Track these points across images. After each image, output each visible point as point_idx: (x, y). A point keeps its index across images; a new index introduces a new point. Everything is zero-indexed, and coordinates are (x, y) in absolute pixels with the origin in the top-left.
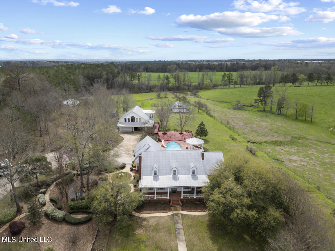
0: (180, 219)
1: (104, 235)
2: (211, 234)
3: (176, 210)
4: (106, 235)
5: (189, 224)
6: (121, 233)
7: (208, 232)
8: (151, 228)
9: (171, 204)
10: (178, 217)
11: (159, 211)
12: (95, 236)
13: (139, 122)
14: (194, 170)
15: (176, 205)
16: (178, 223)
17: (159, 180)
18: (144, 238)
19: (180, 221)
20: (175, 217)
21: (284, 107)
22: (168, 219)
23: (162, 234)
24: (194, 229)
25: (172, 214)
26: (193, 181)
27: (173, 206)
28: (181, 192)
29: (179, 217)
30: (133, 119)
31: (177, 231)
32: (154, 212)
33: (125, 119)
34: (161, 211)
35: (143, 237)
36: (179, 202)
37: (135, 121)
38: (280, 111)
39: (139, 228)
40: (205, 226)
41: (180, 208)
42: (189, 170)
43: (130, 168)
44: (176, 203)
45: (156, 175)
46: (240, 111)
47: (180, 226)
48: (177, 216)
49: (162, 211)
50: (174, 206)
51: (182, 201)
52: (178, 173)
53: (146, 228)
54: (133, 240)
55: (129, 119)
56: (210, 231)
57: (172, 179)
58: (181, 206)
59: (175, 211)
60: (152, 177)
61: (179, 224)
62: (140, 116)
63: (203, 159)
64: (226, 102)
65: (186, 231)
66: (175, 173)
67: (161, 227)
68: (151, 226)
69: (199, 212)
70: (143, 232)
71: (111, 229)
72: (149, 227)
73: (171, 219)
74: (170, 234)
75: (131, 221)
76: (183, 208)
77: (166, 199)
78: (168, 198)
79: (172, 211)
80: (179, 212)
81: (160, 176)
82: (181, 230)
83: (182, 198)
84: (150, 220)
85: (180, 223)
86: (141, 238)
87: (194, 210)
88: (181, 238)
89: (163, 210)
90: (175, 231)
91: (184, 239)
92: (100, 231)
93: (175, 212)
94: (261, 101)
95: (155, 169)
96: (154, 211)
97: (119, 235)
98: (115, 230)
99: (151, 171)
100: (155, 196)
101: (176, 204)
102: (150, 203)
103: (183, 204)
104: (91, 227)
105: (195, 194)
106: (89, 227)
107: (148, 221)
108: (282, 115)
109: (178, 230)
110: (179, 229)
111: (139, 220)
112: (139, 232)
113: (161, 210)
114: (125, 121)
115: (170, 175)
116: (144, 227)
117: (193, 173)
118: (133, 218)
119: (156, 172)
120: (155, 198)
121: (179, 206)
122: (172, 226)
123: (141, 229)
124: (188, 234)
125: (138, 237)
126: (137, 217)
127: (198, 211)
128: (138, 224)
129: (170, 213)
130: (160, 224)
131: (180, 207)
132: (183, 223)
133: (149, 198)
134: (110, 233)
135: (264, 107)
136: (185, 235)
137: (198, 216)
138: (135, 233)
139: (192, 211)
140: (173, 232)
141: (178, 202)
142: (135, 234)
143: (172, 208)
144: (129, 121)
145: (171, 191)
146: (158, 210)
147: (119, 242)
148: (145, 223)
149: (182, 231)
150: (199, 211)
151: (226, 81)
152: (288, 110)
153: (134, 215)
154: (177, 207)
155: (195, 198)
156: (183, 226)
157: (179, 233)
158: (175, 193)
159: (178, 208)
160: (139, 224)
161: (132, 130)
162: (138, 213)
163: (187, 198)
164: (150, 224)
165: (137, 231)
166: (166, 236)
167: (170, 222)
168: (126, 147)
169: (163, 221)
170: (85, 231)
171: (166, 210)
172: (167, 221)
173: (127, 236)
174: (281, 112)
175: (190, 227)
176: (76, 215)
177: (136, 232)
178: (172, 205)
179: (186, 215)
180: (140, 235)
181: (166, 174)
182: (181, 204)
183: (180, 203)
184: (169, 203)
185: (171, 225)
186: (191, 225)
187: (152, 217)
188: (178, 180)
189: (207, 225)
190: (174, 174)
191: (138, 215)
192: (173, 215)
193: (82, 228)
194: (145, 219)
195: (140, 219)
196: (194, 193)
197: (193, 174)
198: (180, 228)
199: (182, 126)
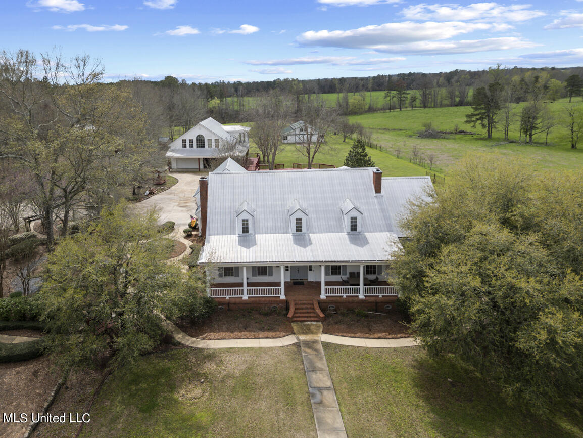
0: (321, 359)
1: (78, 399)
2: (433, 411)
3: (308, 331)
4: (82, 400)
5: (353, 373)
6: (132, 396)
7: (421, 402)
8: (230, 382)
9: (290, 315)
10: (315, 353)
11: (254, 332)
12: (45, 400)
13: (213, 147)
14: (356, 218)
15: (307, 317)
16: (314, 370)
17: (256, 244)
18: (203, 417)
19: (322, 364)
20: (306, 352)
21: (537, 126)
22: (284, 357)
23: (263, 404)
24: (370, 393)
25: (296, 341)
26: (353, 247)
27: (296, 321)
28: (319, 283)
29: (316, 350)
30: (201, 142)
31: (313, 395)
32: (240, 334)
33: (184, 141)
34: (262, 334)
35: (202, 411)
36: (314, 309)
37: (204, 147)
38: (531, 135)
39: (191, 381)
40: (406, 384)
41: (319, 327)
42: (340, 220)
43: (185, 232)
44: (304, 311)
45: (247, 232)
46: (434, 140)
47: (322, 379)
48: (310, 348)
49: (266, 334)
50: (300, 319)
51: (323, 305)
52: (307, 229)
53: (211, 382)
54: (165, 423)
55: (191, 141)
56: (427, 399)
57: (292, 242)
58: (323, 320)
59: (303, 333)
60: (236, 237)
61: (318, 372)
62: (215, 134)
63: (378, 189)
64: (400, 130)
65: (346, 397)
66: (301, 227)
67: (260, 381)
68: (228, 376)
69: (379, 338)
70: (202, 396)
71: (103, 381)
72: (223, 381)
73: (294, 356)
74: (291, 406)
75: (169, 360)
76: (329, 325)
77: (278, 299)
78: (283, 297)
79: (294, 334)
80: (316, 338)
81: (258, 236)
82: (325, 393)
83: (323, 296)
84: (228, 358)
85: (322, 370)
86: (193, 415)
87: (361, 332)
88: (329, 421)
89: (269, 330)
90: (306, 396)
91: (339, 424)
92: (67, 388)
93: (303, 338)
94: (481, 119)
95: (245, 216)
96: (241, 332)
97: (122, 402)
98: (114, 385)
99: (233, 223)
100: (245, 292)
101: (306, 315)
102: (229, 310)
103: (327, 316)
104: (42, 374)
105: (361, 287)
106: (35, 374)
107: (221, 361)
108: (537, 143)
109: (317, 393)
110: (320, 390)
111: (192, 357)
112: (190, 396)
113: (262, 329)
114: (184, 146)
115: (287, 232)
116: (206, 378)
117: (354, 228)
118: (175, 351)
119: (247, 224)
120: (245, 297)
121: (314, 321)
122: (298, 379)
123: (196, 386)
124: (352, 408)
125: (184, 412)
126: (188, 347)
127: (377, 335)
128: (188, 368)
129: (290, 340)
130: (257, 372)
131: (320, 323)
132: (331, 373)
133: (228, 297)
134: (97, 393)
135: (488, 131)
136: (343, 410)
137: (380, 350)
138: (176, 396)
139: (358, 335)
140: (300, 397)
141: (310, 308)
142: (176, 401)
143: (295, 326)
144: (191, 146)
145: (289, 280)
146: (252, 331)
147: (120, 426)
148: (209, 367)
149: (330, 398)
150: (380, 335)
151: (393, 97)
152: (550, 130)
153: (179, 344)
154: (309, 323)
155: (362, 300)
156: (332, 379)
157: (321, 402)
158: (301, 287)
159: (312, 327)
160: (190, 370)
161: (198, 167)
162: (193, 337)
163: (339, 299)
164: (225, 370)
165: (183, 392)
166: (277, 413)
167: (288, 365)
168: (182, 195)
169: (267, 361)
170: (22, 383)
171: (275, 331)
172: (280, 362)
173: (149, 407)
174: (533, 137)
175: (356, 384)
176: (9, 337)
177: (178, 393)
178: (293, 317)
179: (338, 347)
180: (191, 405)
181: (275, 230)
182: (322, 315)
183: (318, 311)
184: (285, 312)
185: (293, 375)
186: (359, 378)
187: (231, 348)
188: (311, 244)
189: (413, 380)
190: (297, 231)
191: (193, 343)
192: (297, 345)
193: (14, 373)
194: (210, 356)
195: (195, 354)
196: (359, 285)
197: (352, 230)
198: (325, 386)
199: (312, 154)
